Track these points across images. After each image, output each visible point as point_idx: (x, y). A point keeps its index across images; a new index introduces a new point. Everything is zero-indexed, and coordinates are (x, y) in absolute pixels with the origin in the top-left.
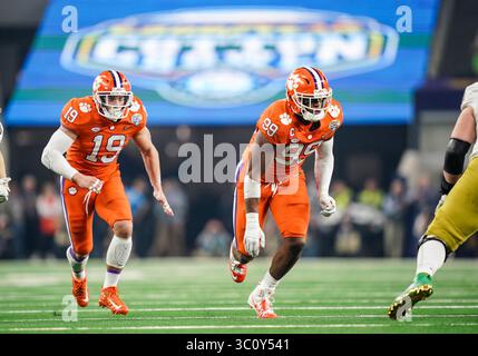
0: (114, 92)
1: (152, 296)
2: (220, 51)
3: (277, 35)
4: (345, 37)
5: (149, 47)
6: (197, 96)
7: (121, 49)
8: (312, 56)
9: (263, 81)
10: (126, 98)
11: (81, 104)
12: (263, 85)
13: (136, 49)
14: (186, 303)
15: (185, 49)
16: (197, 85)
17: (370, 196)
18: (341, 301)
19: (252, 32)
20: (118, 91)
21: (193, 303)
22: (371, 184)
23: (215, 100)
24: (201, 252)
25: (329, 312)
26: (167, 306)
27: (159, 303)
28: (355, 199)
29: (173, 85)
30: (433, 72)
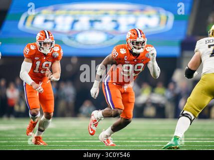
0: (46, 41)
1: (59, 135)
2: (92, 22)
3: (118, 15)
4: (149, 16)
5: (59, 20)
6: (80, 43)
7: (46, 21)
8: (134, 25)
9: (111, 36)
10: (52, 43)
11: (31, 46)
12: (112, 38)
13: (53, 21)
14: (74, 138)
15: (75, 21)
16: (81, 38)
17: (160, 90)
18: (146, 138)
19: (106, 14)
20: (48, 40)
21: (78, 138)
22: (160, 84)
23: (89, 45)
24: (82, 115)
25: (140, 143)
26: (66, 140)
27: (62, 138)
28: (153, 91)
29: (70, 38)
30: (189, 33)
